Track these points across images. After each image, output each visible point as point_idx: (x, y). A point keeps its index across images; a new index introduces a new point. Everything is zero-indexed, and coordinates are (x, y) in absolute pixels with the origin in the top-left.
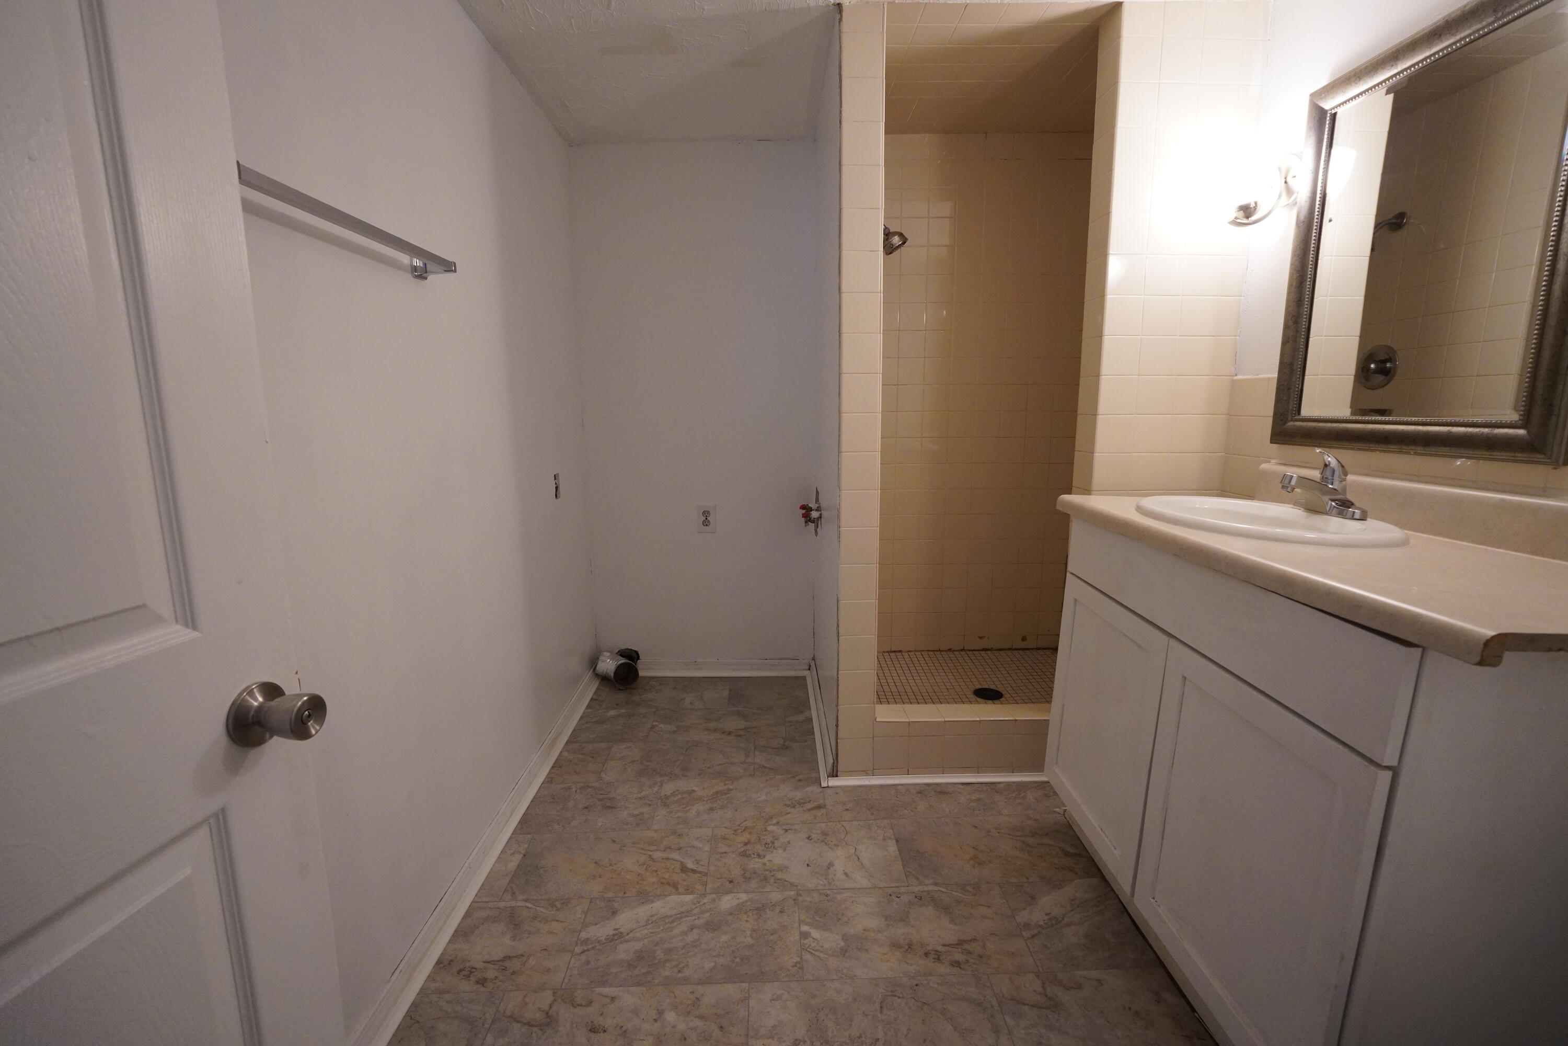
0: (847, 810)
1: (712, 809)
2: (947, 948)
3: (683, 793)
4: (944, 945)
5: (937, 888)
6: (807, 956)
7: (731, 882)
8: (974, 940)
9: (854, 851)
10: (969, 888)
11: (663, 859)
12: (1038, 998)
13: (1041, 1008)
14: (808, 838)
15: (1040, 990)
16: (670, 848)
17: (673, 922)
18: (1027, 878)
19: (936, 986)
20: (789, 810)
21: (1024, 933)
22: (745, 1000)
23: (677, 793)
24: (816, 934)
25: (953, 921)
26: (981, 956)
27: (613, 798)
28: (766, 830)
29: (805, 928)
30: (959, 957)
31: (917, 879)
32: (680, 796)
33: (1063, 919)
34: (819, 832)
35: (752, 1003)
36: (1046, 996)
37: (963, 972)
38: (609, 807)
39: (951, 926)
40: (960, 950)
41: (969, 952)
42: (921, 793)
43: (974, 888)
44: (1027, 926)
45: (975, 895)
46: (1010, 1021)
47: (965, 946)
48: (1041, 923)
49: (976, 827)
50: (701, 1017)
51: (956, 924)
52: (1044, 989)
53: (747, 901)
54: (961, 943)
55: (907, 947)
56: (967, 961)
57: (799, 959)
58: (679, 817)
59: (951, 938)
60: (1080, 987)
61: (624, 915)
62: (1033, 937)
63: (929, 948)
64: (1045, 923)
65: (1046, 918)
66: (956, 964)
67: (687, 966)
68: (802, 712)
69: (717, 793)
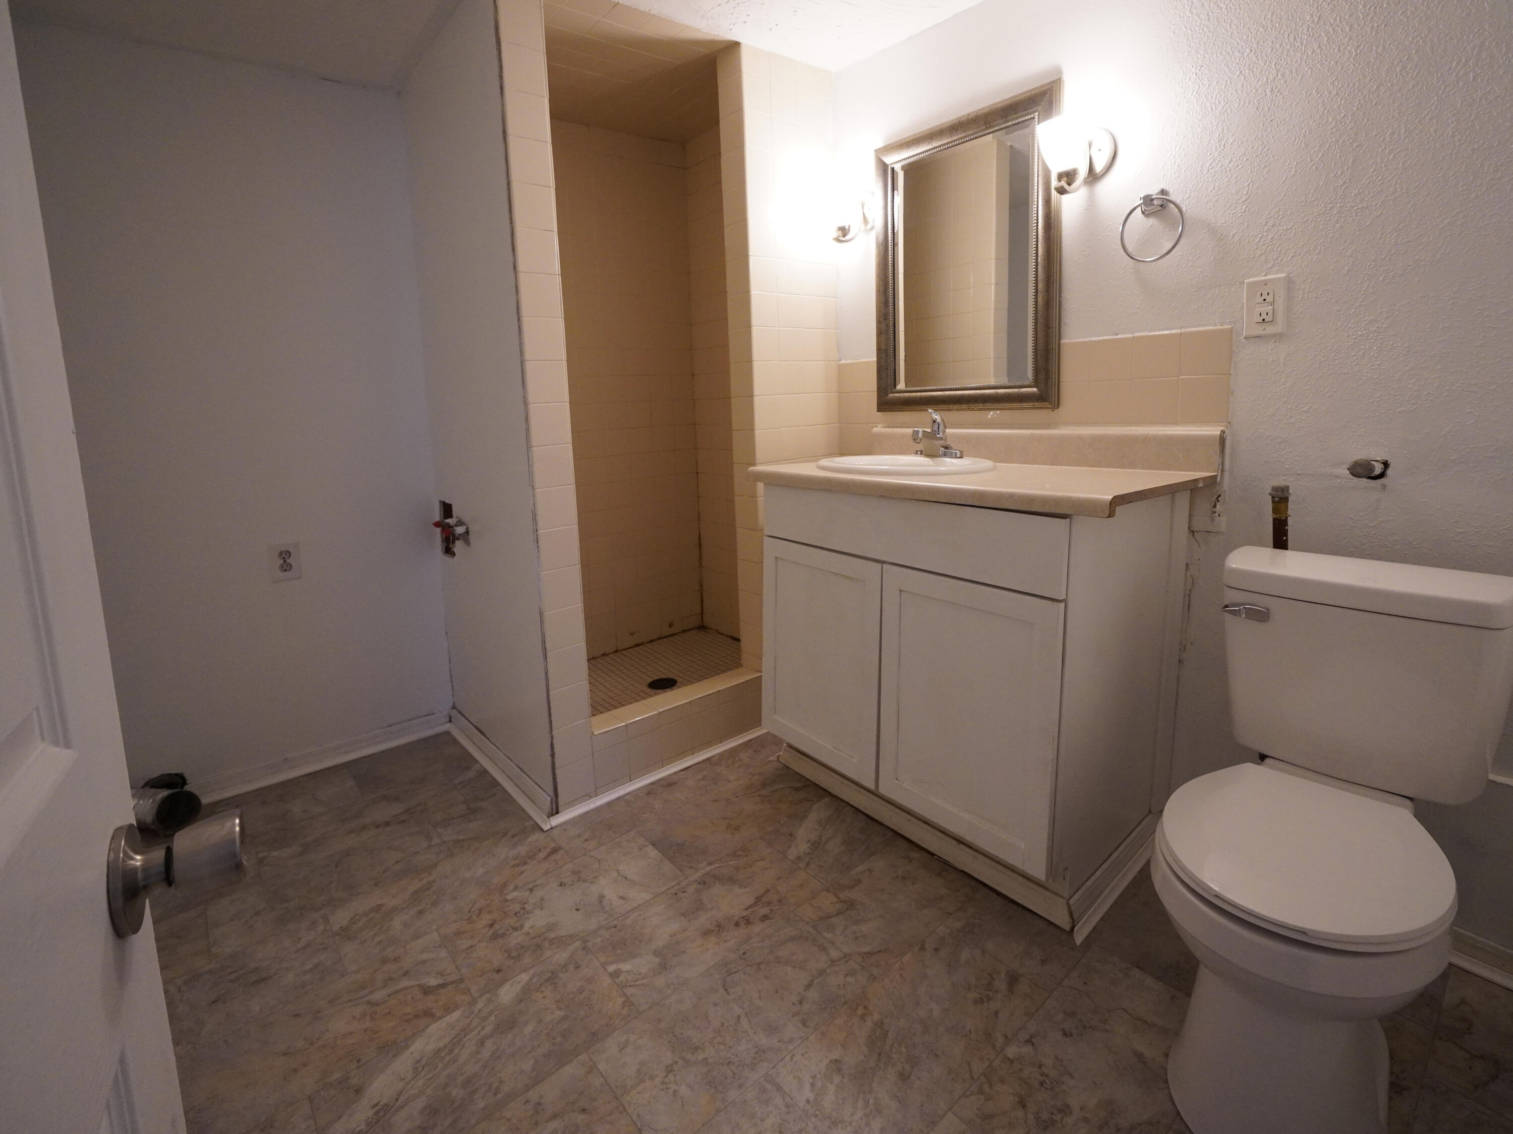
0: (587, 840)
1: (421, 912)
2: (750, 910)
3: (366, 914)
4: (747, 909)
5: (713, 867)
6: (629, 991)
7: (498, 971)
8: (768, 891)
9: (617, 874)
10: (740, 853)
11: (389, 996)
12: (838, 906)
13: (844, 912)
14: (561, 885)
15: (835, 900)
16: (390, 979)
17: (451, 1051)
18: (779, 822)
19: (759, 944)
20: (522, 869)
21: (800, 865)
22: (592, 1069)
23: (357, 917)
24: (626, 967)
25: (741, 886)
26: (780, 901)
27: (256, 968)
28: (507, 901)
29: (612, 968)
30: (765, 911)
31: (691, 867)
32: (364, 919)
33: (821, 839)
34: (569, 874)
35: (602, 1067)
36: (842, 901)
37: (773, 921)
38: (257, 982)
39: (744, 890)
40: (761, 905)
41: (769, 903)
42: (650, 793)
43: (743, 851)
44: (799, 858)
45: (747, 856)
46: (828, 936)
47: (764, 900)
48: (808, 851)
49: (716, 801)
50: (554, 1117)
51: (745, 887)
52: (838, 898)
53: (531, 979)
54: (758, 899)
55: (717, 929)
56: (772, 910)
57: (624, 999)
58: (379, 942)
59: (750, 901)
60: (859, 881)
61: (375, 1084)
62: (808, 864)
63: (736, 918)
64: (810, 850)
65: (809, 845)
66: (765, 918)
67: (501, 1082)
68: (468, 768)
69: (416, 892)
